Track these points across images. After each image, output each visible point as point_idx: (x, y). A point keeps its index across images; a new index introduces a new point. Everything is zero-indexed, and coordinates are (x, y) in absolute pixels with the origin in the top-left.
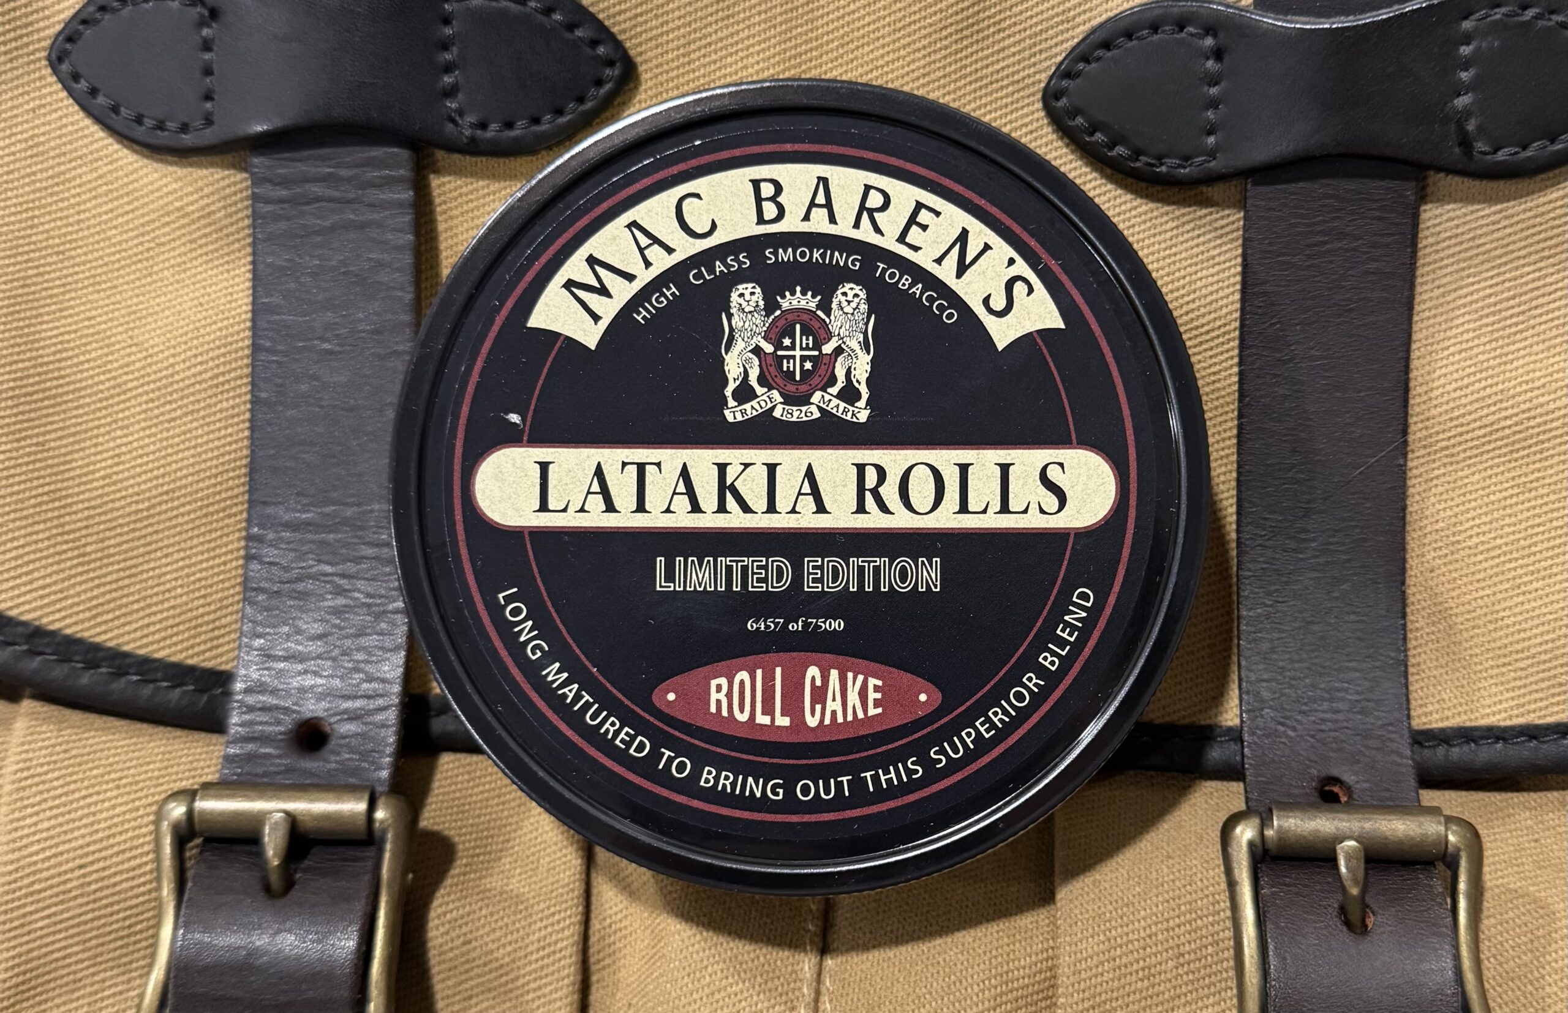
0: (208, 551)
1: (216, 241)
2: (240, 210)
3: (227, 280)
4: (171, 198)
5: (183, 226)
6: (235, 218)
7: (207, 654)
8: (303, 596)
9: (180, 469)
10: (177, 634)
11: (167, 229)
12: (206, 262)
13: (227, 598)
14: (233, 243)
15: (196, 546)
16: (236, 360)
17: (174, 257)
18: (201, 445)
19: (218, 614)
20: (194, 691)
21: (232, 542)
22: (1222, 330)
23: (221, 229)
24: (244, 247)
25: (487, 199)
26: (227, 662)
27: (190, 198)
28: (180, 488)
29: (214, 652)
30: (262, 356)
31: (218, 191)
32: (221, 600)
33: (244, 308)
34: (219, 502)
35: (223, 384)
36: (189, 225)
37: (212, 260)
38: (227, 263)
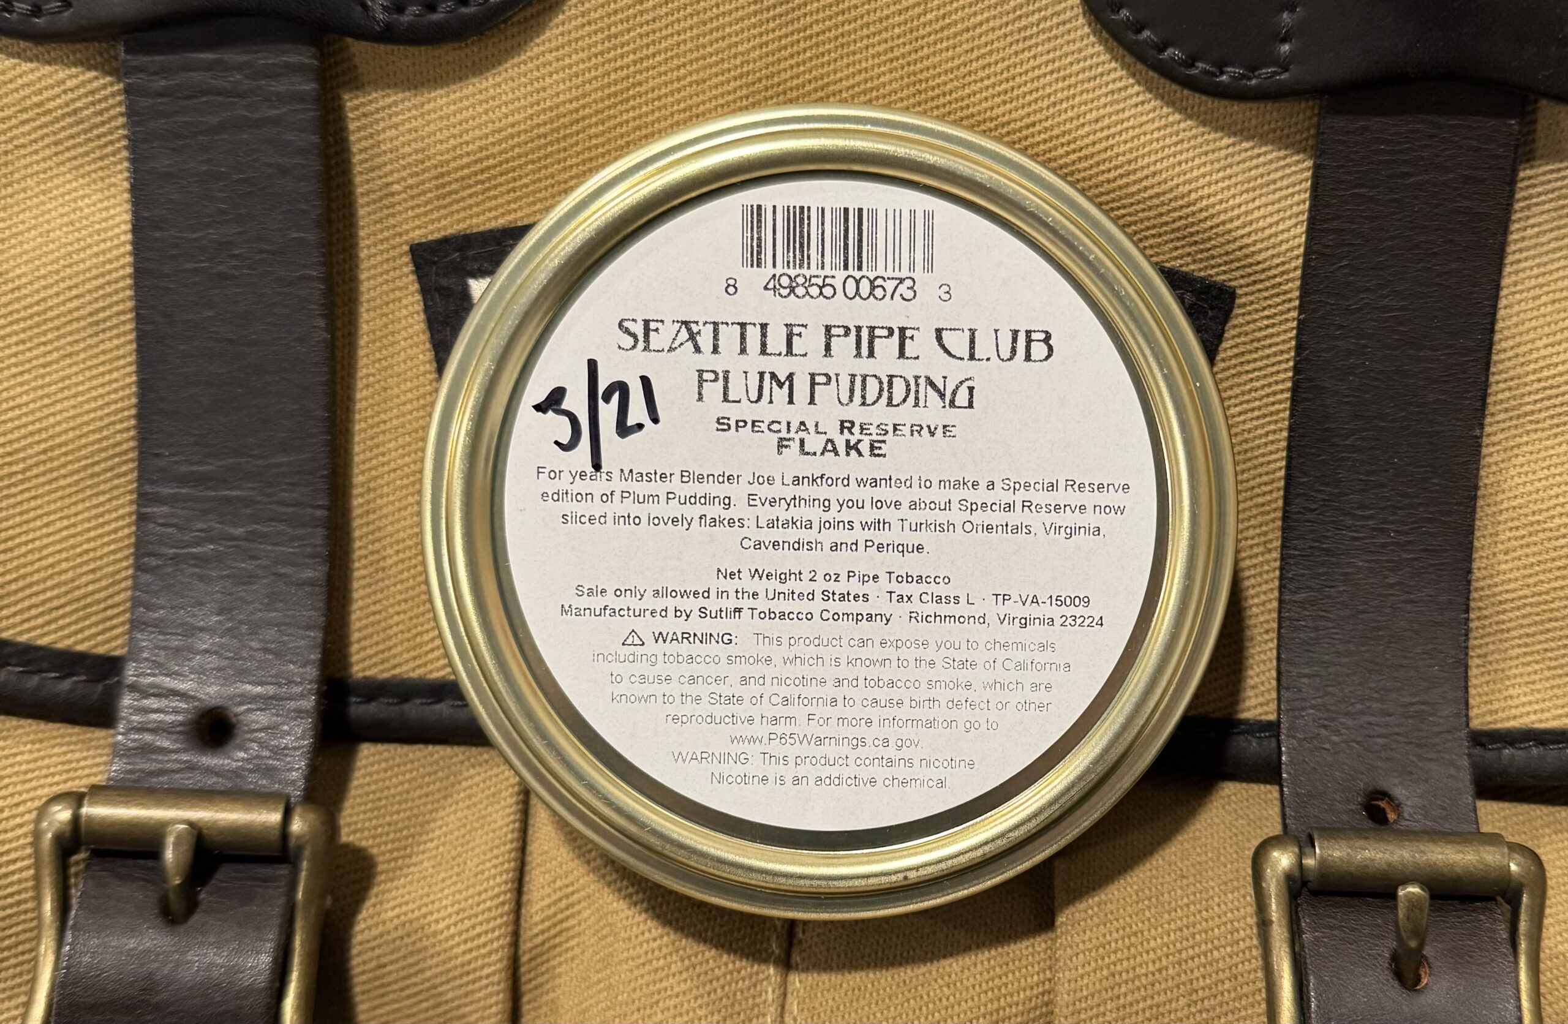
1: (86, 142)
2: (113, 106)
5: (46, 125)
6: (106, 116)
7: (100, 638)
10: (62, 617)
13: (118, 572)
15: (82, 512)
16: (117, 292)
17: (38, 162)
19: (111, 591)
20: (87, 681)
21: (123, 506)
29: (108, 635)
31: (84, 83)
32: (111, 575)
36: (52, 123)
37: (82, 166)
38: (101, 168)
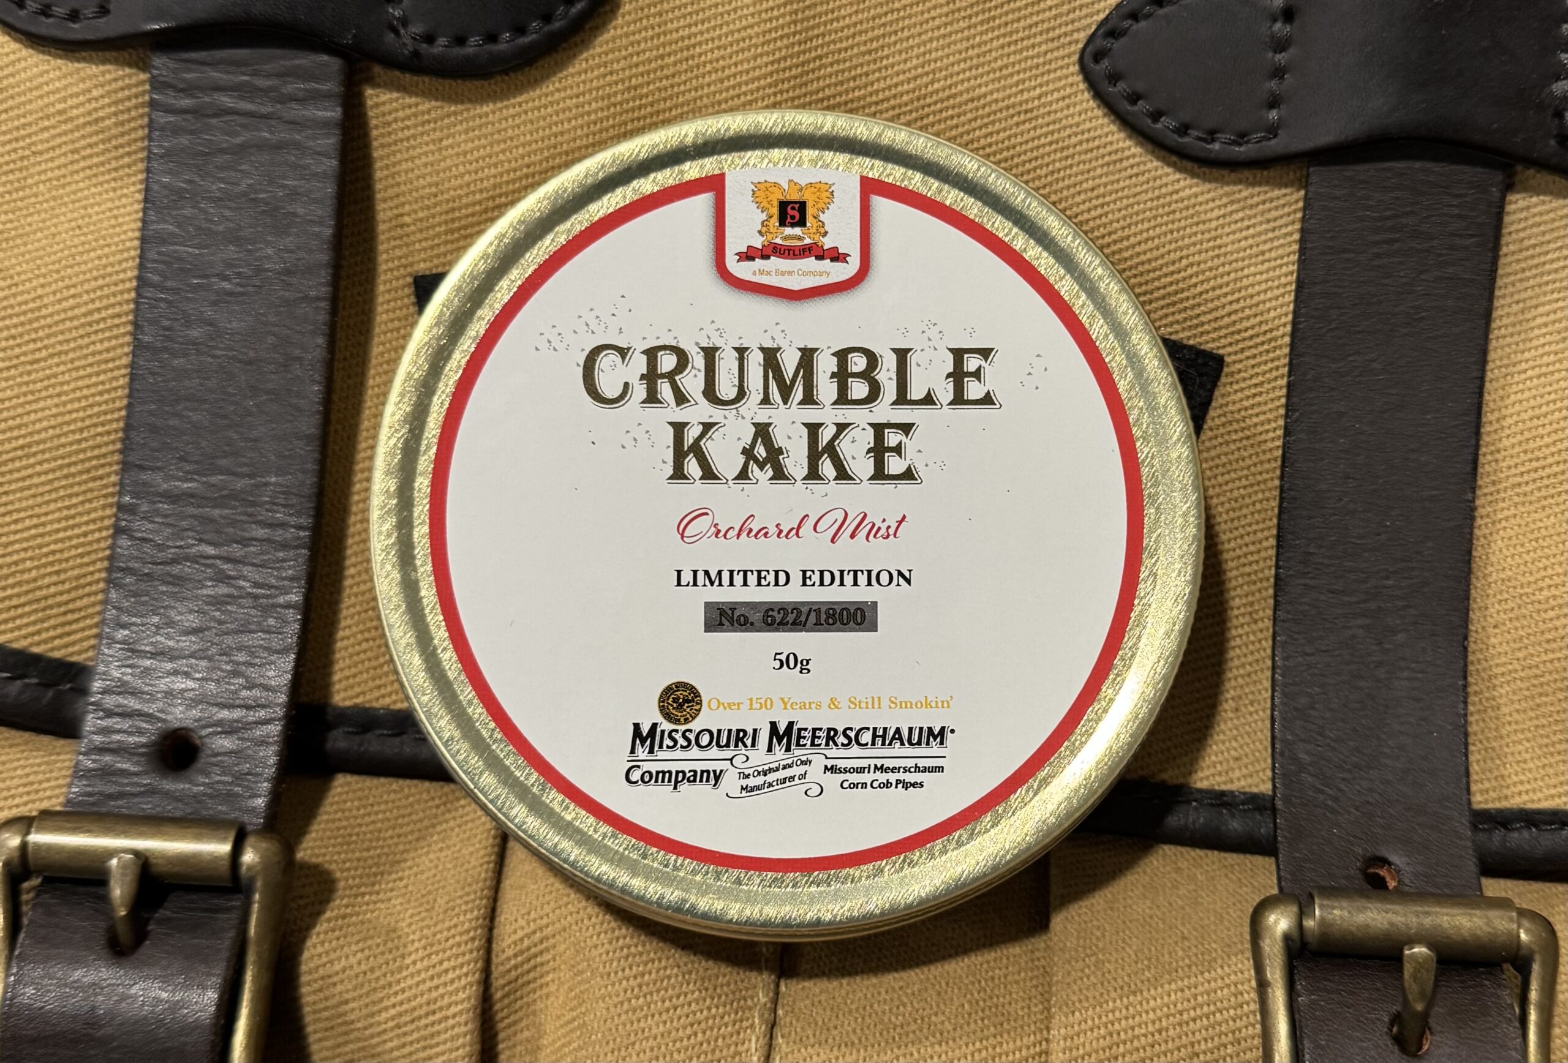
0: (67, 518)
1: (103, 153)
2: (134, 119)
3: (112, 200)
4: (52, 98)
5: (65, 133)
6: (127, 127)
7: (57, 642)
8: (178, 581)
9: (40, 420)
10: (21, 616)
11: (46, 135)
12: (89, 178)
13: (85, 575)
14: (122, 157)
15: (52, 512)
16: (114, 295)
17: (52, 170)
18: (66, 393)
19: (73, 594)
20: (37, 684)
21: (95, 510)
22: (1268, 336)
23: (109, 140)
24: (135, 163)
25: (427, 127)
26: (79, 653)
27: (75, 101)
28: (38, 443)
29: (66, 640)
30: (148, 292)
31: (109, 93)
32: (78, 578)
33: (130, 234)
34: (82, 461)
35: (98, 322)
36: (72, 131)
37: (95, 175)
38: (115, 179)
